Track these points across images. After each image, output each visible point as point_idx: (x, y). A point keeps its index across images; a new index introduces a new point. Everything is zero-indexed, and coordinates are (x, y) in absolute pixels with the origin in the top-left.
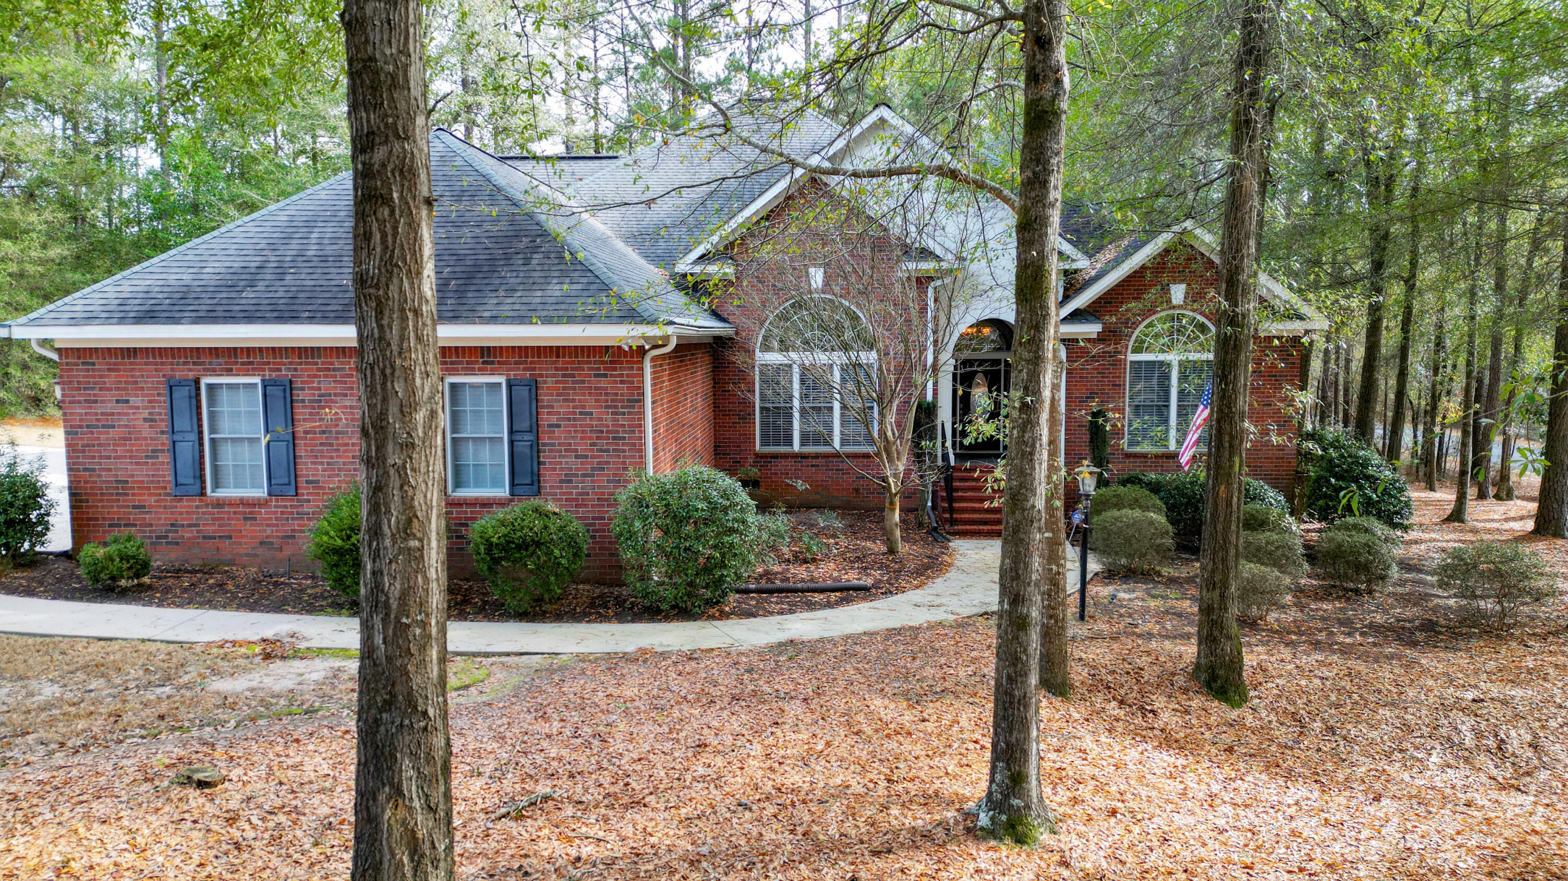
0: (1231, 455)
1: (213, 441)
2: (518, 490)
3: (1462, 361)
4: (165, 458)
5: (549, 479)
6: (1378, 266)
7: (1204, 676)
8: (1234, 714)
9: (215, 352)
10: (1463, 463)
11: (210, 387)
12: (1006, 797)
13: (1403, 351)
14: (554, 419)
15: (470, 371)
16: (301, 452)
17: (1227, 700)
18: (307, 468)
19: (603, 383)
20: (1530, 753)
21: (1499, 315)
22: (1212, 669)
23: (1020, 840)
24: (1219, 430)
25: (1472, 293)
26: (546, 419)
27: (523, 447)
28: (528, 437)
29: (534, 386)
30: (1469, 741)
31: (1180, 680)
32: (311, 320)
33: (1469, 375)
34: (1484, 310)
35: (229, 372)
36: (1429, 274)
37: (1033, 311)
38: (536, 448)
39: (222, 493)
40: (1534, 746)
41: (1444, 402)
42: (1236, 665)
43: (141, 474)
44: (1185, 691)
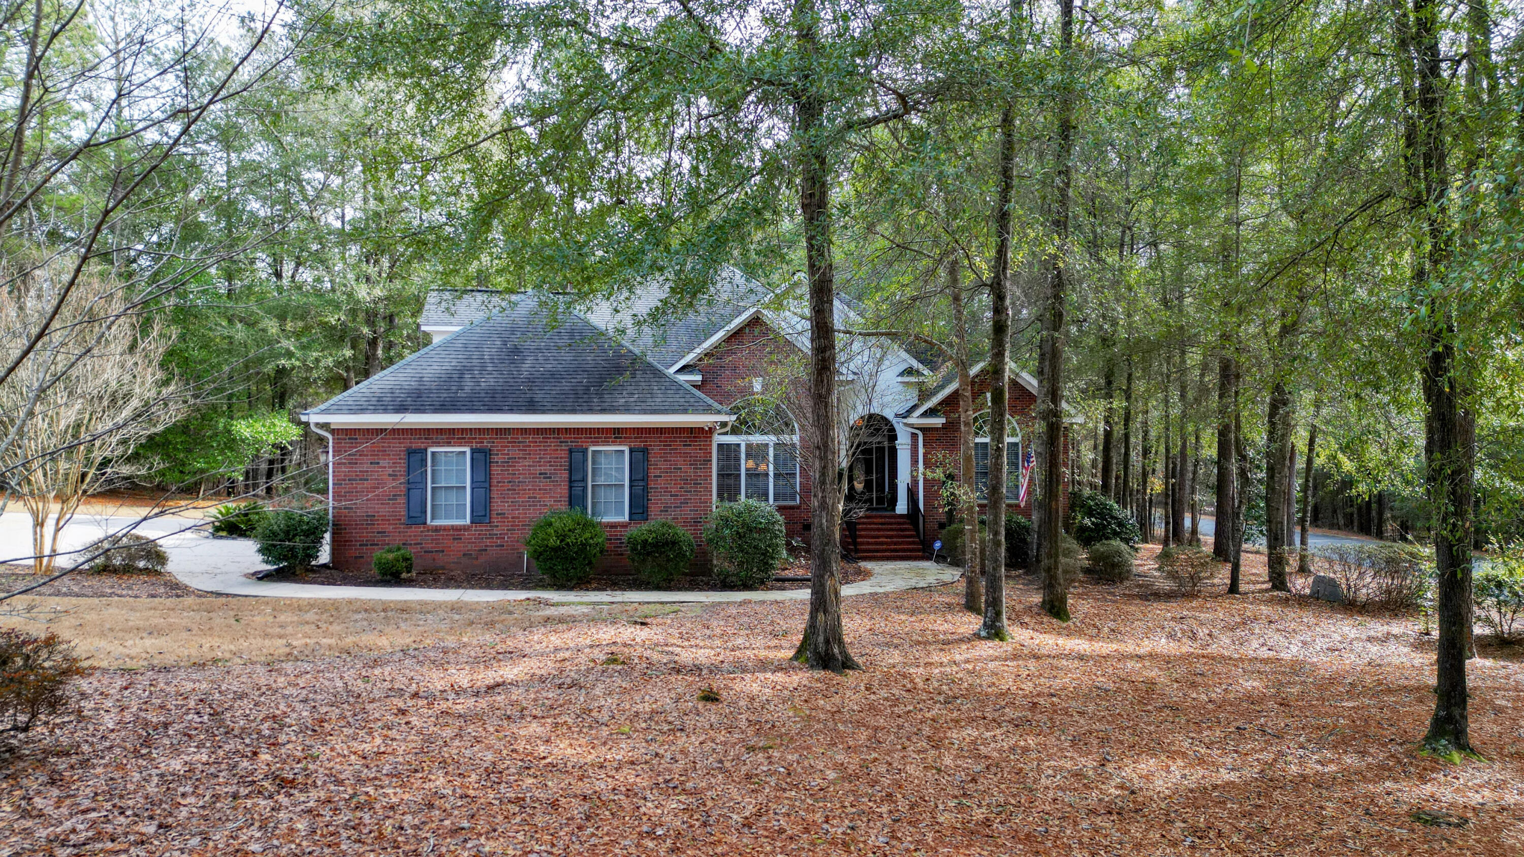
0: (1058, 485)
1: (433, 489)
2: (634, 517)
3: (1162, 449)
4: (402, 500)
5: (653, 510)
6: (1109, 383)
7: (1048, 606)
8: (1064, 625)
9: (440, 431)
10: (1167, 531)
11: (433, 453)
12: (993, 622)
13: (1127, 437)
14: (658, 473)
15: (606, 443)
16: (494, 495)
17: (1061, 619)
18: (498, 505)
19: (688, 450)
20: (1208, 638)
21: (1184, 415)
22: (1051, 602)
23: (1002, 640)
24: (1051, 472)
25: (1166, 401)
26: (653, 473)
27: (638, 490)
28: (641, 483)
29: (645, 451)
30: (1179, 635)
31: (1035, 610)
32: (511, 411)
33: (1167, 458)
34: (1175, 412)
35: (449, 444)
36: (1140, 386)
37: (1000, 408)
38: (646, 489)
39: (437, 523)
40: (1210, 635)
41: (1151, 479)
42: (1063, 601)
43: (384, 510)
44: (1039, 615)
